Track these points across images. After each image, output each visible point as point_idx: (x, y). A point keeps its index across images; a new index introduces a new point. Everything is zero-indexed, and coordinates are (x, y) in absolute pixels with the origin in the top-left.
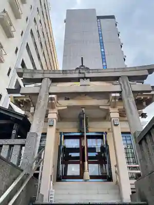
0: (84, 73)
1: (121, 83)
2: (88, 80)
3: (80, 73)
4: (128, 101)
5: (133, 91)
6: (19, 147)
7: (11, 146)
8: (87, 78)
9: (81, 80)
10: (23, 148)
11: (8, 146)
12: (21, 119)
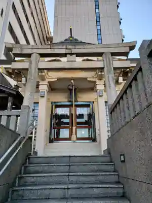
0: (70, 49)
1: (104, 59)
2: (75, 55)
3: (66, 49)
4: (108, 77)
5: (114, 68)
6: (15, 117)
7: (9, 116)
8: (73, 54)
9: (67, 55)
10: (19, 118)
11: (6, 117)
12: (15, 93)
